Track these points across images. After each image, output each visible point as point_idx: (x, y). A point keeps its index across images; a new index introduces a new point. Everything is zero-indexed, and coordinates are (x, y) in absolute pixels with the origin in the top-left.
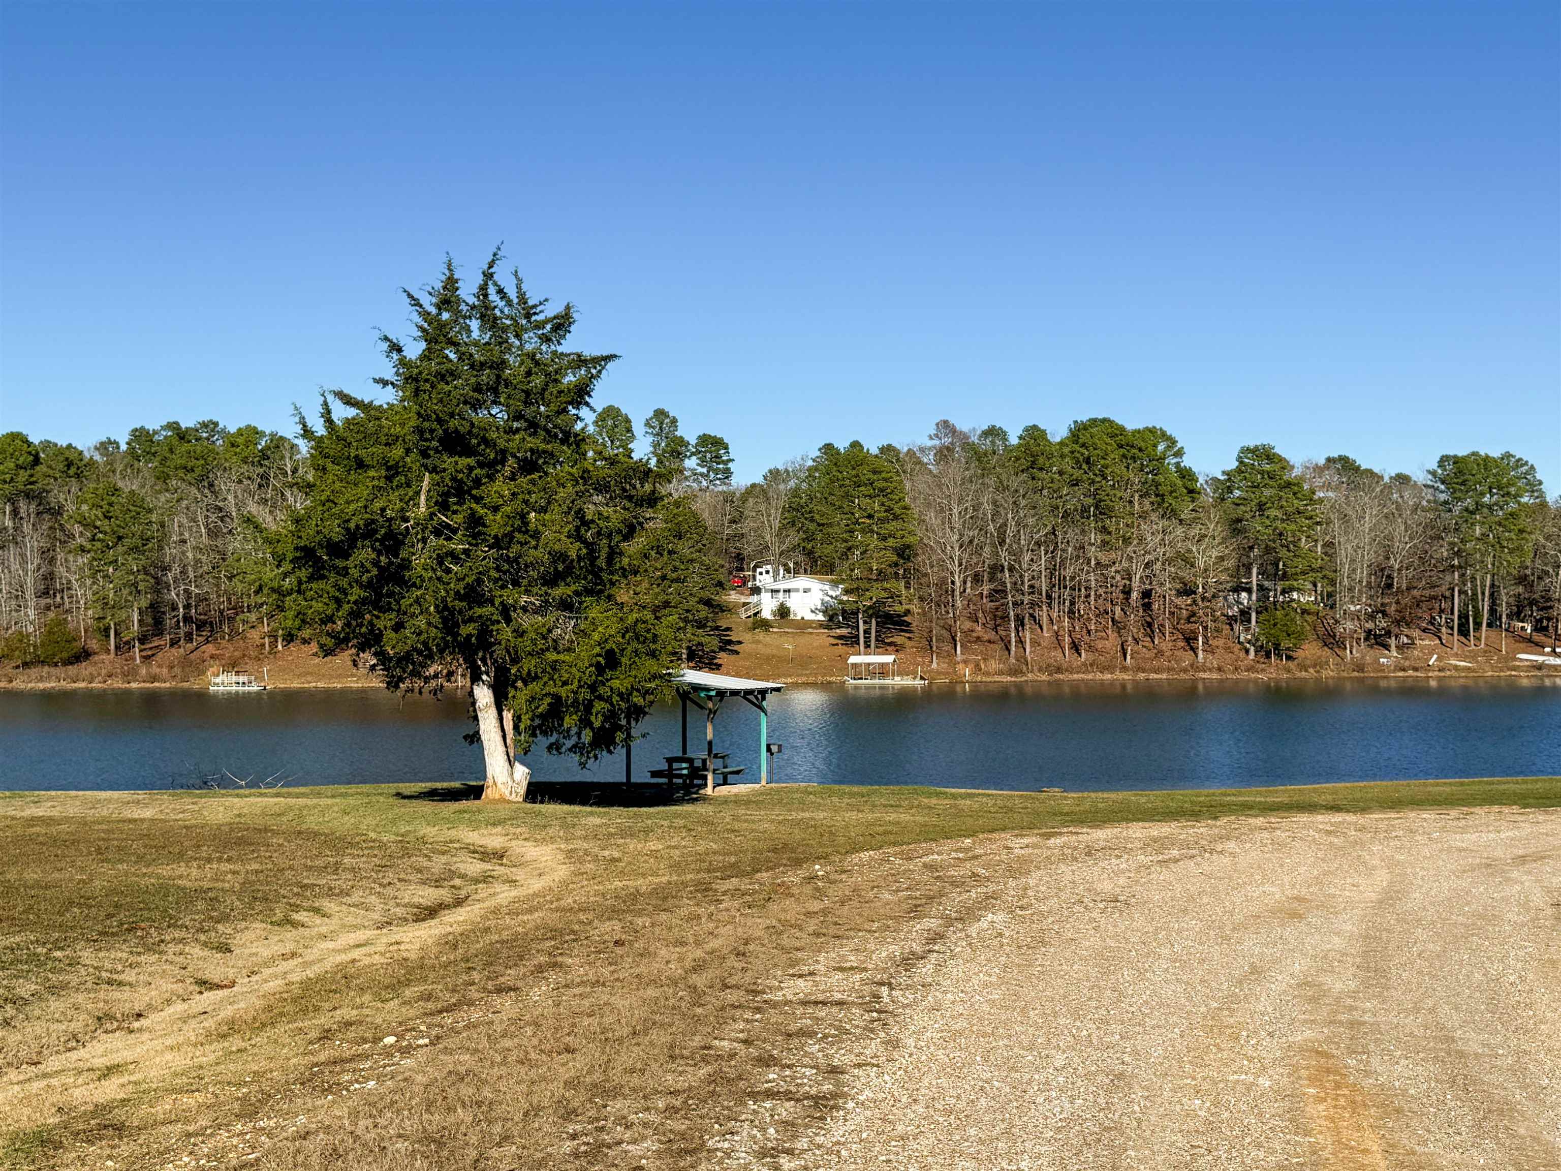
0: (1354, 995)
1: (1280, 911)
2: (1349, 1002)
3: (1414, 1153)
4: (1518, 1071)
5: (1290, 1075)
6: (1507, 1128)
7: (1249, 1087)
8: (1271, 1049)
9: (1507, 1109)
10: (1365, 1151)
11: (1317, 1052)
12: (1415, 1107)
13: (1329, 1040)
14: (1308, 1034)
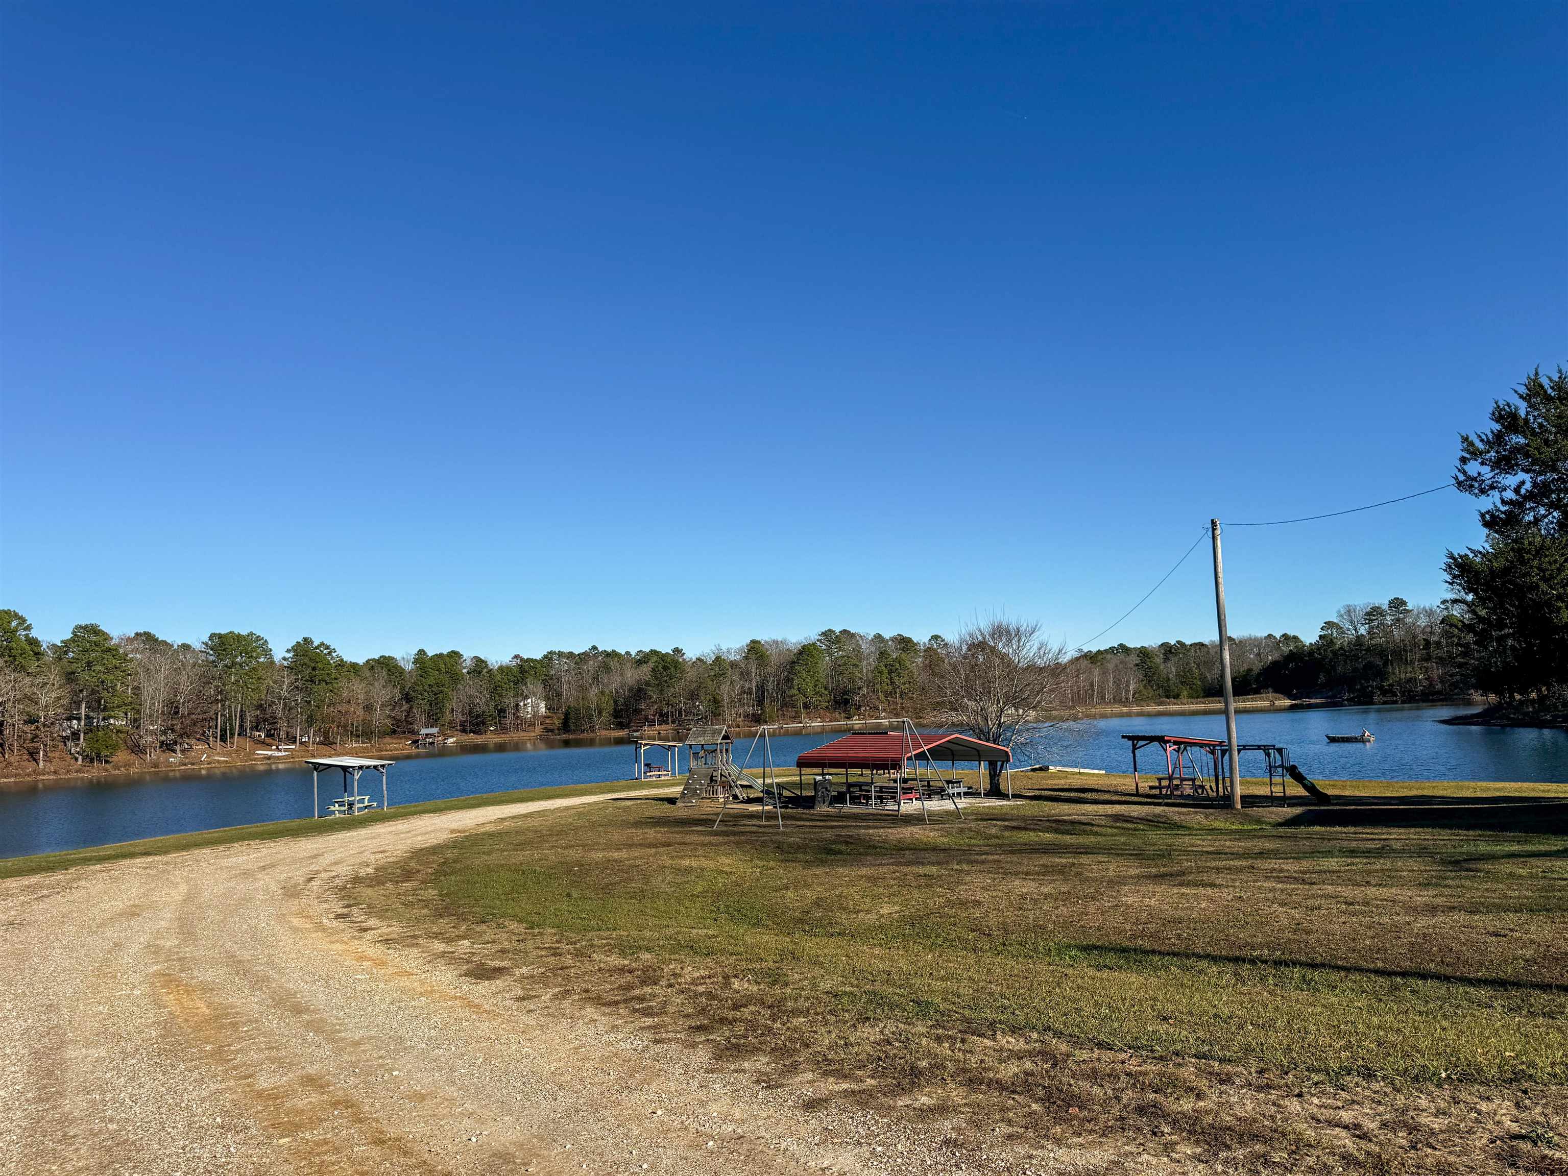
0: (178, 946)
1: (125, 913)
2: (176, 950)
3: (222, 1004)
4: (271, 963)
5: (150, 987)
6: (266, 986)
7: (129, 996)
8: (136, 978)
9: (267, 979)
10: (197, 1008)
11: (163, 974)
12: (220, 987)
13: (168, 968)
14: (155, 968)
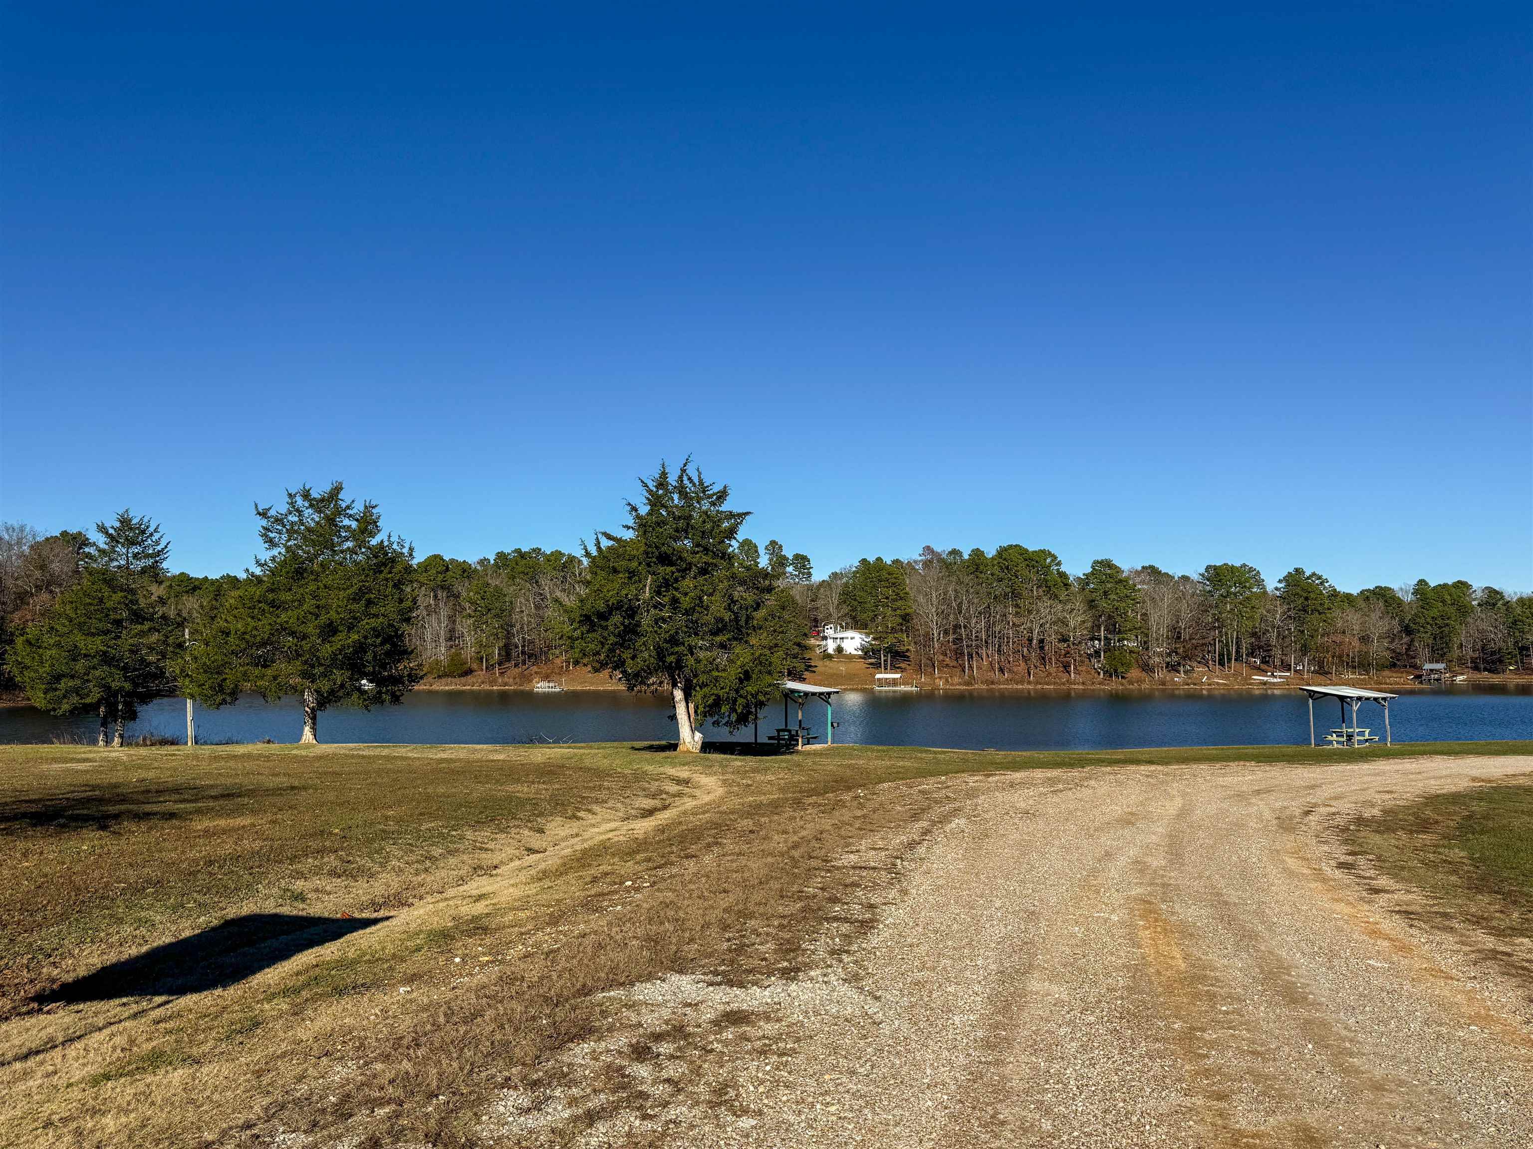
0: (1164, 868)
1: (1121, 820)
2: (1161, 872)
3: (1201, 959)
4: (1259, 913)
5: (1129, 914)
6: (1254, 946)
7: (1106, 921)
8: (1117, 898)
9: (1253, 936)
10: (1173, 958)
11: (1144, 901)
12: (1200, 933)
13: (1150, 894)
14: (1139, 890)
